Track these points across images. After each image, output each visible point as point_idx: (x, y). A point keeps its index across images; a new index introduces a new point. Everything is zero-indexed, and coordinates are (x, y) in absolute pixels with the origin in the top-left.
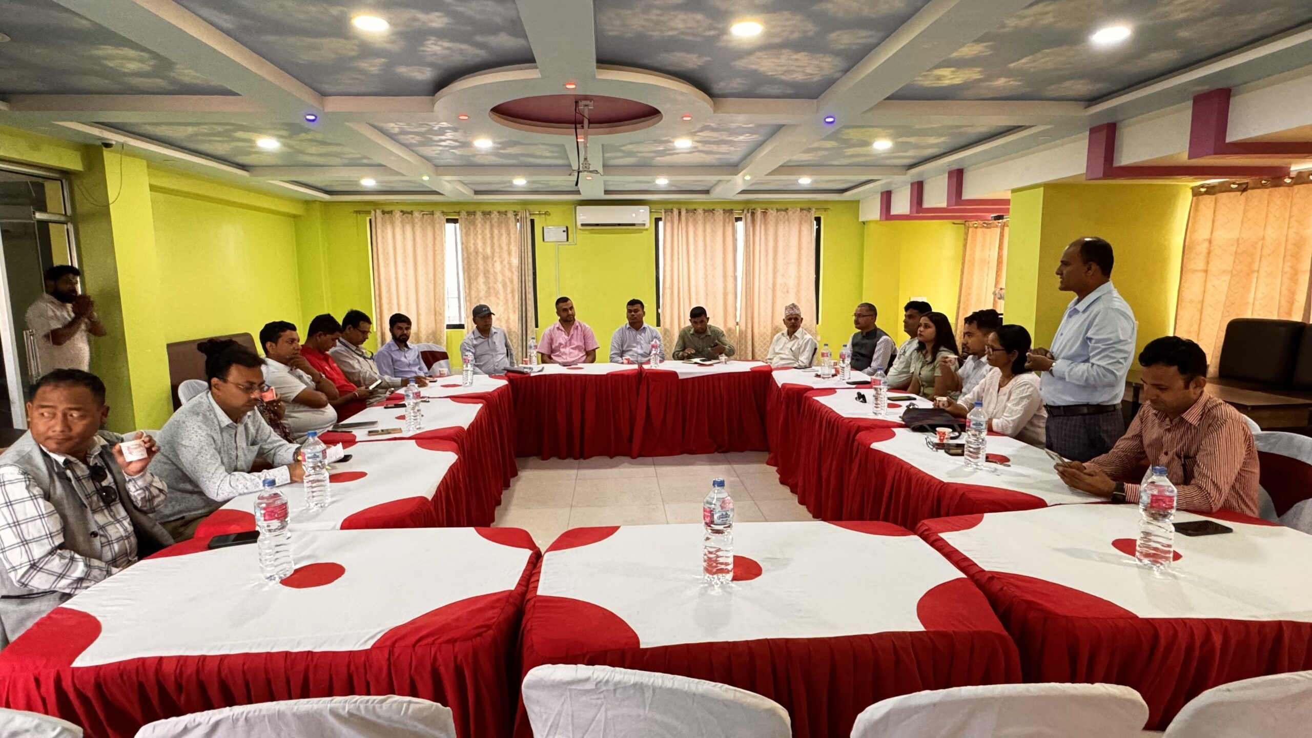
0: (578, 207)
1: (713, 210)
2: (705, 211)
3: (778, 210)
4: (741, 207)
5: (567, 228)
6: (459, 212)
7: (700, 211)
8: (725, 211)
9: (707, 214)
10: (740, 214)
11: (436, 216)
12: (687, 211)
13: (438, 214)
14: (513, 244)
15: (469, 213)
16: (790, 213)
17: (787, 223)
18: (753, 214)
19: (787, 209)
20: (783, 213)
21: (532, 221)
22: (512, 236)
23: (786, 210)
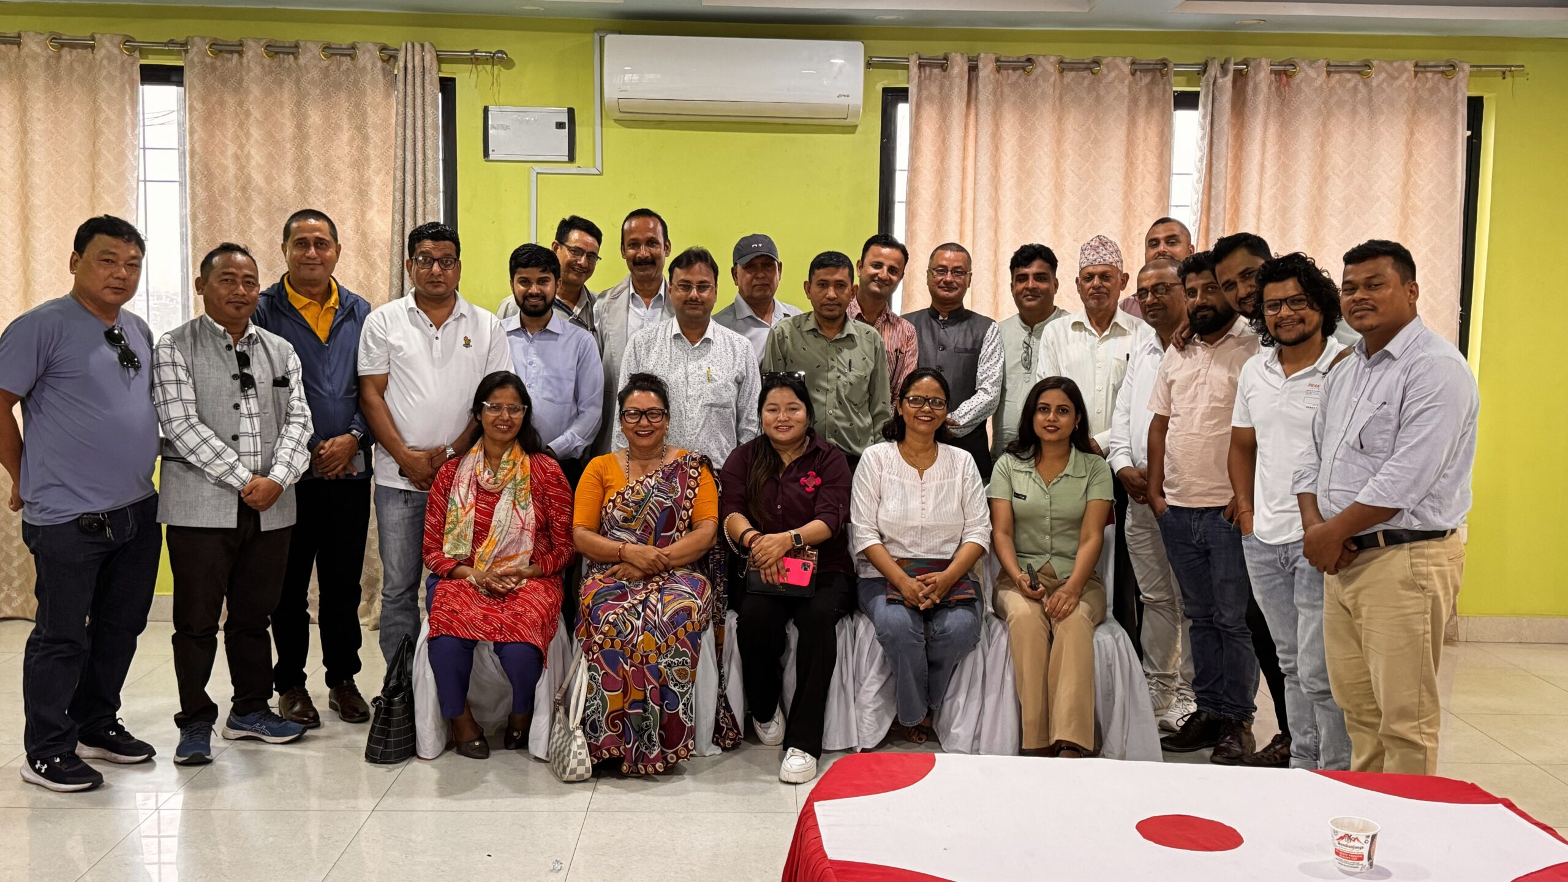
0: (611, 39)
1: (1097, 62)
2: (1064, 66)
3: (1331, 69)
4: (1197, 54)
5: (571, 112)
6: (184, 44)
7: (1048, 65)
8: (1137, 68)
9: (1070, 76)
10: (1192, 79)
11: (101, 53)
12: (1001, 65)
13: (108, 47)
14: (374, 164)
15: (220, 49)
16: (1377, 78)
17: (1363, 112)
18: (1240, 77)
19: (1368, 65)
20: (1353, 80)
21: (448, 87)
22: (375, 137)
23: (1363, 69)
